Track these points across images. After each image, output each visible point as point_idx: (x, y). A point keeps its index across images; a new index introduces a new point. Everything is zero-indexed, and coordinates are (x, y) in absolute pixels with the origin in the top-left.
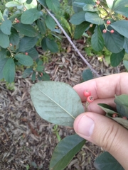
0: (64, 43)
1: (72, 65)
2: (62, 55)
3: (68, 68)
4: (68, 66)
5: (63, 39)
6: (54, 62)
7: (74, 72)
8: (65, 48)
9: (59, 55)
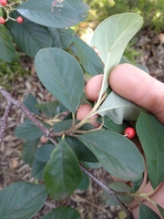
0: (25, 61)
1: (42, 90)
2: (25, 79)
3: (37, 96)
4: (36, 93)
5: (22, 57)
6: (15, 91)
7: (48, 99)
8: (27, 69)
9: (21, 79)
